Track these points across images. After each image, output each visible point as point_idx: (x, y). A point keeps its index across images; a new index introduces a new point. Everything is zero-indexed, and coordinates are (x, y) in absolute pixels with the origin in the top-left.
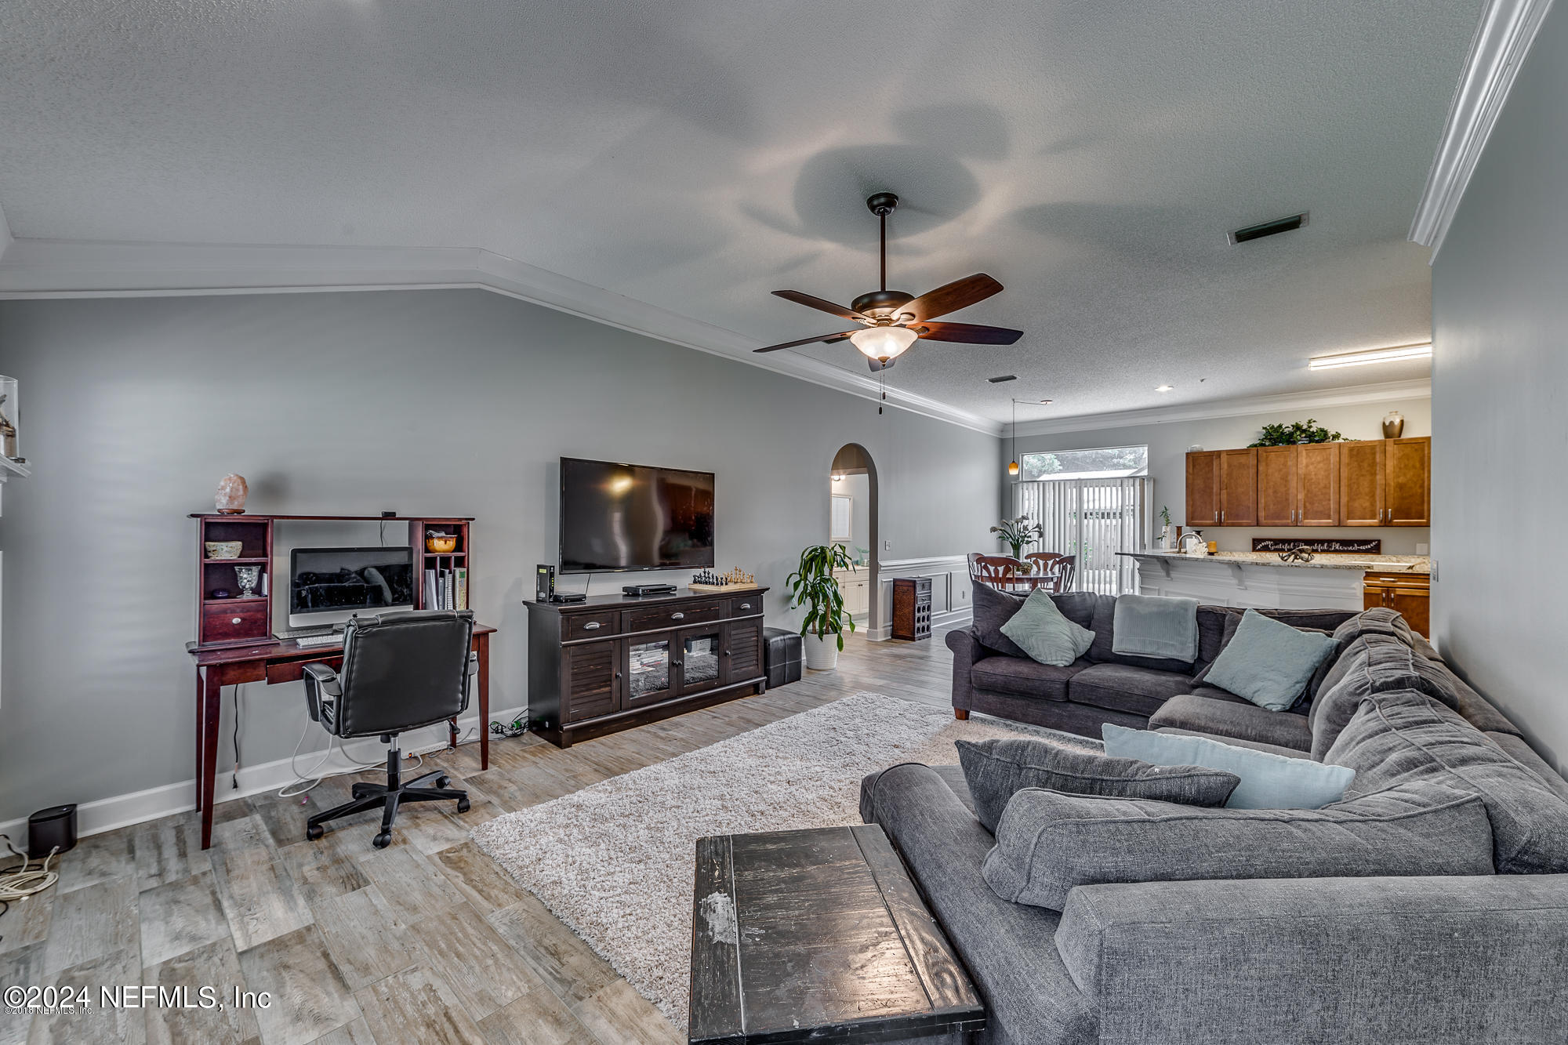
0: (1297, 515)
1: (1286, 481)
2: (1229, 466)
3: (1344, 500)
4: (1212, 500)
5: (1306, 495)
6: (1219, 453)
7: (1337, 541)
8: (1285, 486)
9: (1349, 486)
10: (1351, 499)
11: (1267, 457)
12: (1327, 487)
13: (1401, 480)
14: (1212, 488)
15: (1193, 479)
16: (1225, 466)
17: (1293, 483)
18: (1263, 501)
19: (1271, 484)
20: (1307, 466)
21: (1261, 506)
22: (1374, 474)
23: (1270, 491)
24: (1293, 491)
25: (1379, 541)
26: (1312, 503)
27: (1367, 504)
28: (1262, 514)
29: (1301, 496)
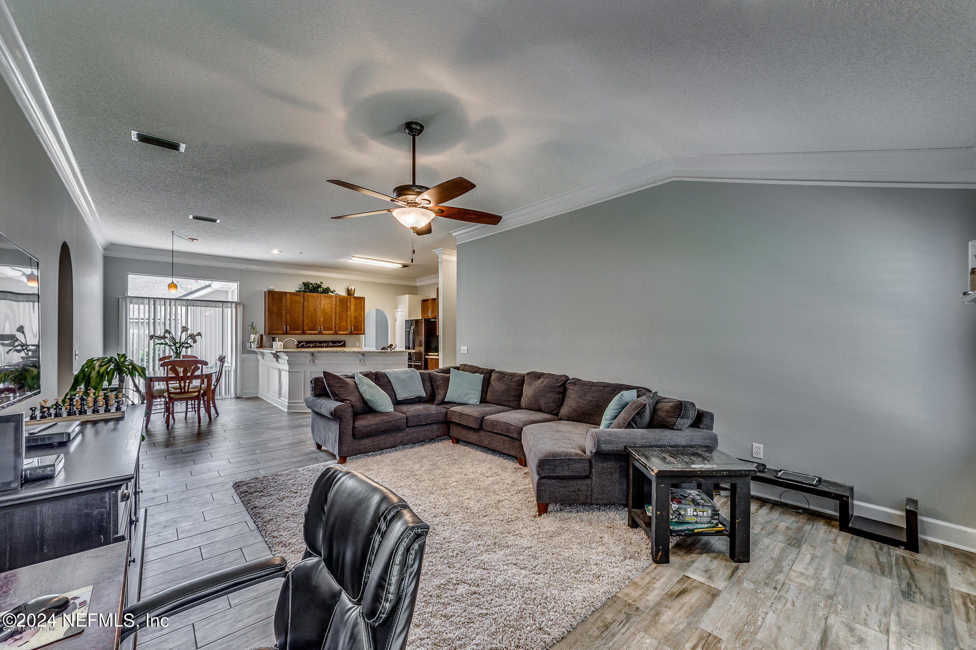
0: (321, 329)
1: (316, 311)
2: (291, 301)
3: (338, 322)
4: (282, 320)
5: (324, 320)
6: (286, 293)
7: (331, 342)
8: (315, 314)
9: (339, 316)
10: (340, 322)
11: (308, 298)
12: (331, 316)
13: (356, 314)
14: (282, 313)
15: (272, 307)
16: (289, 301)
17: (319, 313)
18: (306, 321)
19: (310, 313)
20: (324, 305)
21: (305, 324)
22: (347, 311)
23: (309, 316)
24: (318, 317)
25: (345, 341)
26: (326, 324)
27: (345, 325)
28: (306, 328)
29: (322, 320)
